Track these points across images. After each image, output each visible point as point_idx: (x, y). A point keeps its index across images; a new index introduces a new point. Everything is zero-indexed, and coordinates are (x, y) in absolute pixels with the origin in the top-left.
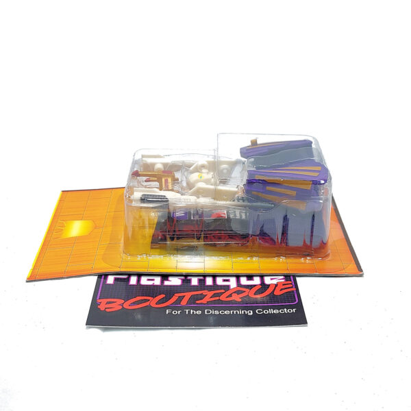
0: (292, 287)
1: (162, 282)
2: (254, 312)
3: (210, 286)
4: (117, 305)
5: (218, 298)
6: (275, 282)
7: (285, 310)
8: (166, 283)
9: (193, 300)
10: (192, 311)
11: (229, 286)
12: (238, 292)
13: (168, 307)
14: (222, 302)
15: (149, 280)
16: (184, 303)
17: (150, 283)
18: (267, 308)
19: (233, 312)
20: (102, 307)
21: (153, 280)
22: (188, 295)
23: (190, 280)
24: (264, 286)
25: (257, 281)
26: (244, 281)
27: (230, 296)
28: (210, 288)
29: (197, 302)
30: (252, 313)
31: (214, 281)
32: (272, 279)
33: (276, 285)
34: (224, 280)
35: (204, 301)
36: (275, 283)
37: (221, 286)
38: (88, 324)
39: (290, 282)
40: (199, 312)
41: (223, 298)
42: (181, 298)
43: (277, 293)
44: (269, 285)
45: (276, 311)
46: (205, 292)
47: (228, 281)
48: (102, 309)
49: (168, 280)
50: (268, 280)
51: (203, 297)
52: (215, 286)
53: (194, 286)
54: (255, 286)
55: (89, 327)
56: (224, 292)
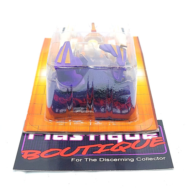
0: (163, 142)
1: (69, 138)
2: (135, 160)
4: (35, 155)
5: (108, 150)
6: (150, 138)
7: (158, 158)
8: (72, 139)
9: (91, 151)
10: (90, 159)
11: (117, 141)
12: (123, 145)
13: (72, 157)
14: (112, 153)
15: (59, 136)
16: (84, 153)
17: (60, 139)
18: (145, 157)
19: (120, 160)
20: (25, 156)
21: (62, 137)
22: (87, 148)
23: (89, 137)
24: (142, 141)
25: (137, 137)
26: (128, 137)
27: (118, 148)
28: (103, 142)
29: (93, 152)
30: (133, 160)
31: (106, 137)
32: (148, 136)
33: (151, 140)
34: (114, 137)
35: (99, 152)
36: (151, 139)
37: (111, 141)
38: (13, 169)
39: (161, 138)
40: (95, 160)
41: (112, 149)
42: (82, 150)
43: (152, 145)
44: (146, 140)
45: (151, 159)
46: (99, 145)
47: (116, 137)
48: (25, 158)
49: (72, 137)
50: (145, 137)
51: (98, 148)
52: (107, 141)
53: (91, 141)
54: (135, 140)
55: (15, 171)
56: (113, 145)
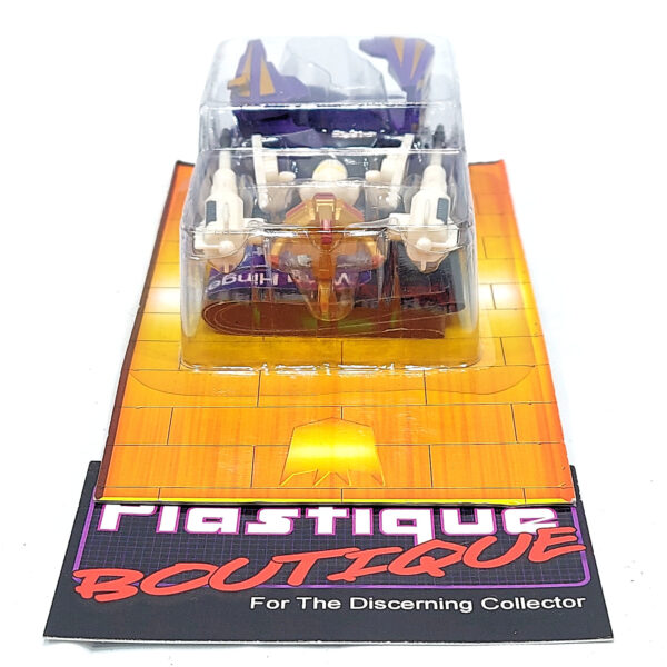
0: (576, 543)
1: (242, 526)
2: (477, 605)
3: (365, 536)
4: (123, 585)
5: (383, 568)
6: (531, 528)
7: (557, 600)
8: (252, 528)
9: (320, 571)
10: (316, 601)
11: (412, 537)
12: (436, 554)
13: (253, 591)
14: (396, 578)
15: (207, 520)
16: (296, 579)
17: (211, 528)
18: (511, 595)
19: (422, 605)
20: (85, 591)
21: (218, 520)
22: (307, 560)
23: (314, 520)
24: (503, 539)
25: (484, 523)
26: (451, 523)
27: (416, 562)
28: (363, 542)
29: (329, 577)
30: (470, 608)
31: (376, 522)
32: (524, 521)
33: (535, 537)
34: (402, 523)
35: (349, 575)
36: (534, 531)
37: (393, 536)
38: (44, 635)
39: (571, 530)
40: (335, 604)
41: (397, 567)
42: (288, 569)
43: (537, 556)
44: (516, 536)
45: (532, 604)
46: (350, 553)
47: (411, 523)
48: (87, 595)
49: (256, 521)
50: (513, 522)
51: (344, 564)
52: (377, 537)
53: (323, 536)
54: (480, 537)
55: (51, 641)
56: (401, 554)
